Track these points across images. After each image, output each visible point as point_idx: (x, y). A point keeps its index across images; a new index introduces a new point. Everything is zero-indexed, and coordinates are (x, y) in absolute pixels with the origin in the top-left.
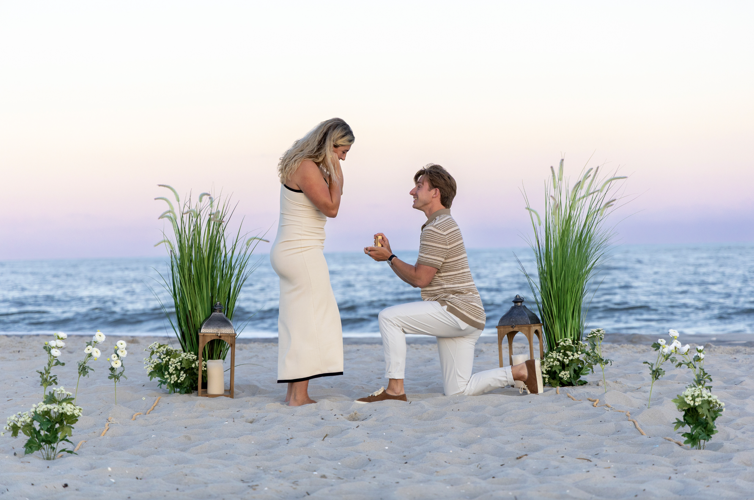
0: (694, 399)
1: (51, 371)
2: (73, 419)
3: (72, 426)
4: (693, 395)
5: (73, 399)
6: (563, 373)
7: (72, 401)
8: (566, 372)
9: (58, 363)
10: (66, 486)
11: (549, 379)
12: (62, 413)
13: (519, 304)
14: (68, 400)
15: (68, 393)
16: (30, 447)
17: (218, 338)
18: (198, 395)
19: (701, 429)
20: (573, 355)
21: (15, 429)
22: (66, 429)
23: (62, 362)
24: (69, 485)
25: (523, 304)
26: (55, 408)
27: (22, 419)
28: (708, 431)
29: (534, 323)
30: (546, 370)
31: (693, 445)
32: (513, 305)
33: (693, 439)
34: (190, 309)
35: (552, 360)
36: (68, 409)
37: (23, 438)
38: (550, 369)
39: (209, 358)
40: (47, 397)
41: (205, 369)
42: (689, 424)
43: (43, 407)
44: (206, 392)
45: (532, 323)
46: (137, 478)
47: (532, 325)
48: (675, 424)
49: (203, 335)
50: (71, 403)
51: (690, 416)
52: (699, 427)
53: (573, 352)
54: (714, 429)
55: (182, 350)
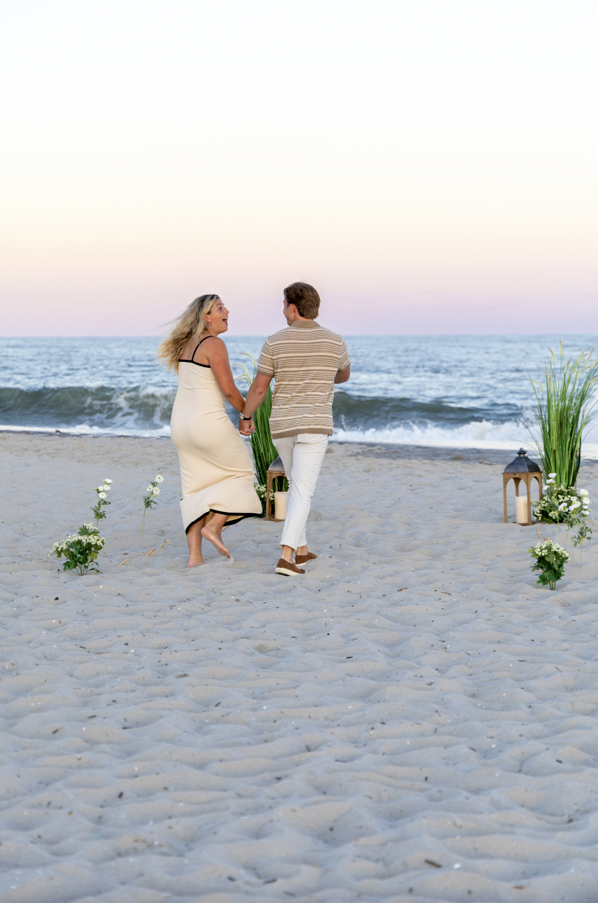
0: (541, 550)
1: (101, 508)
2: (98, 548)
3: (98, 552)
4: (541, 547)
5: (99, 532)
6: (553, 513)
7: (98, 534)
8: (555, 512)
9: (105, 503)
10: (57, 599)
11: (542, 517)
12: (89, 543)
13: (522, 455)
14: (95, 533)
15: (94, 528)
16: (68, 565)
17: (282, 475)
18: (265, 520)
19: (551, 572)
20: (563, 498)
21: (59, 553)
22: (93, 554)
23: (108, 501)
24: (59, 598)
25: (526, 455)
26: (84, 539)
27: (61, 546)
28: (557, 575)
29: (532, 472)
30: (540, 510)
31: (544, 584)
32: (517, 455)
33: (543, 580)
34: (262, 451)
35: (544, 502)
36: (93, 540)
37: (64, 559)
38: (543, 509)
39: (279, 491)
40: (81, 529)
41: (273, 499)
42: (542, 568)
43: (76, 537)
44: (274, 517)
45: (529, 472)
46: (119, 594)
47: (530, 473)
48: (533, 568)
49: (270, 473)
50: (97, 535)
51: (543, 563)
52: (549, 571)
53: (564, 496)
54: (562, 573)
55: (258, 482)
